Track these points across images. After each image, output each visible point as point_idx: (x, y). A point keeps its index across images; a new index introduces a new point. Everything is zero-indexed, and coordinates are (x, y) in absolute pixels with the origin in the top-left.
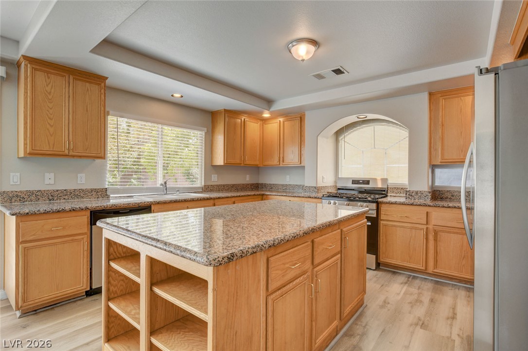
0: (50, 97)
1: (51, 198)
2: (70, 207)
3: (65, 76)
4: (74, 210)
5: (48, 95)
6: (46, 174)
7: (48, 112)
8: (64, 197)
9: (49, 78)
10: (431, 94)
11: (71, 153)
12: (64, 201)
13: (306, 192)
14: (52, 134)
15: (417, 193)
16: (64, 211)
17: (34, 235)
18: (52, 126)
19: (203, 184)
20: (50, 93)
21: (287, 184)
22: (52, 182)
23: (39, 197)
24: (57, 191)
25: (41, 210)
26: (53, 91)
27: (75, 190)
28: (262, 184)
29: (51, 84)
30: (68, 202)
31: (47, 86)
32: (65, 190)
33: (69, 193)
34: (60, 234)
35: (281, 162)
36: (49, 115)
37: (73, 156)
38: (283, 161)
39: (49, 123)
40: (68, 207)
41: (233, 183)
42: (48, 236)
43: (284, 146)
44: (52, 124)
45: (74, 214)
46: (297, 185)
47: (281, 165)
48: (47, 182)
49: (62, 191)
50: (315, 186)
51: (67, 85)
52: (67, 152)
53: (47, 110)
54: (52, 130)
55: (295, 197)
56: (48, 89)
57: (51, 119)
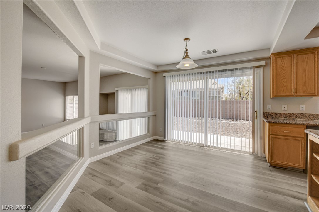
0: (284, 68)
1: (285, 117)
2: (294, 122)
3: (292, 56)
4: (296, 124)
5: (283, 67)
6: (283, 105)
7: (283, 76)
8: (292, 117)
9: (283, 59)
11: (296, 94)
12: (292, 119)
14: (285, 86)
16: (290, 124)
17: (276, 132)
18: (285, 82)
20: (284, 67)
22: (286, 109)
23: (279, 116)
24: (289, 114)
25: (279, 121)
26: (285, 65)
27: (298, 114)
29: (284, 62)
30: (294, 120)
31: (282, 63)
32: (293, 114)
33: (295, 115)
34: (288, 135)
36: (283, 77)
37: (297, 96)
39: (283, 81)
40: (293, 122)
42: (282, 134)
44: (285, 81)
45: (296, 126)
48: (283, 109)
49: (291, 114)
51: (293, 60)
52: (293, 94)
53: (283, 75)
54: (285, 84)
56: (283, 65)
57: (284, 79)
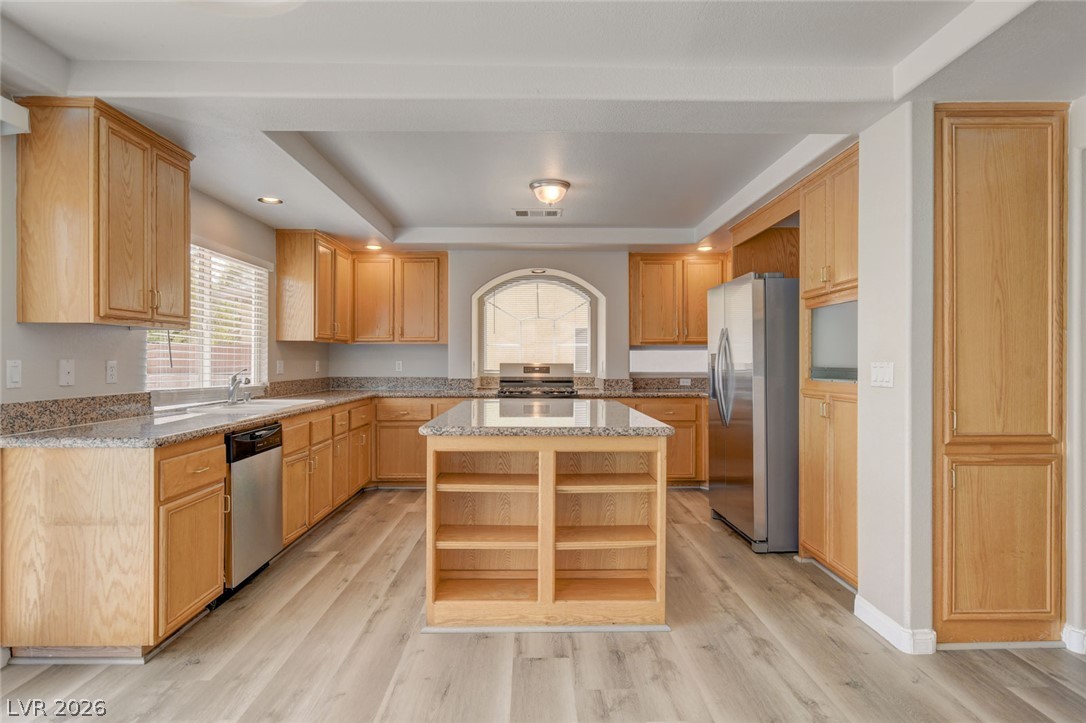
0: (128, 193)
3: (147, 149)
5: (125, 187)
6: (62, 362)
7: (125, 227)
9: (126, 150)
10: (631, 255)
11: (155, 316)
13: (451, 389)
14: (131, 273)
15: (617, 382)
17: (177, 485)
18: (131, 257)
19: (265, 379)
20: (128, 185)
21: (399, 376)
22: (72, 380)
23: (55, 416)
24: (82, 400)
26: (132, 181)
27: (106, 398)
28: (338, 379)
29: (130, 165)
31: (125, 168)
32: (92, 399)
33: (98, 406)
34: (202, 482)
35: (397, 336)
36: (127, 232)
38: (402, 334)
39: (127, 251)
41: (302, 378)
42: (190, 487)
43: (403, 306)
44: (131, 253)
46: (419, 379)
47: (396, 342)
48: (64, 380)
49: (88, 402)
50: (468, 377)
52: (150, 314)
53: (126, 223)
54: (131, 265)
55: (444, 397)
56: (126, 176)
57: (129, 242)
